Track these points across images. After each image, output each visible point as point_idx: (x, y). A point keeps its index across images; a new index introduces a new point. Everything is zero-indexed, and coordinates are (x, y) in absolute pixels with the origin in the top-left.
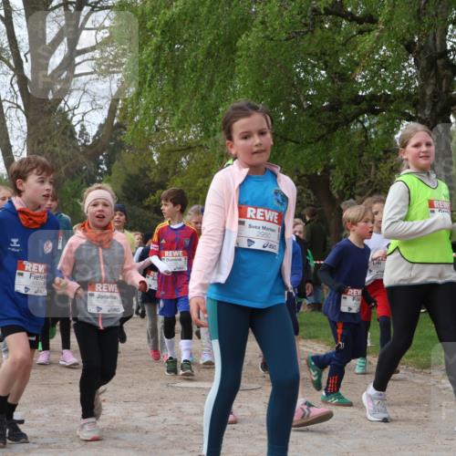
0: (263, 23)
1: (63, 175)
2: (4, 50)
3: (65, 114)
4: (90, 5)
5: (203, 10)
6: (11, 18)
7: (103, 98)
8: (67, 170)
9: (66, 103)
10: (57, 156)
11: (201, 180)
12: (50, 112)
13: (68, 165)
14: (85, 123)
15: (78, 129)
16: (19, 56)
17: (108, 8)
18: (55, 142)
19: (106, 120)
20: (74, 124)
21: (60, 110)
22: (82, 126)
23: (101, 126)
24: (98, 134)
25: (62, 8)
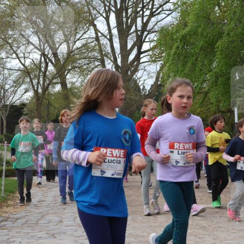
0: (228, 34)
1: (135, 109)
2: (109, 53)
3: (136, 81)
4: (148, 31)
5: (200, 30)
6: (112, 39)
7: (153, 73)
8: (137, 106)
9: (136, 76)
10: (132, 100)
11: (199, 109)
12: (129, 80)
13: (137, 104)
14: (145, 85)
15: (141, 87)
16: (115, 56)
17: (155, 32)
18: (131, 93)
19: (154, 83)
20: (140, 85)
21: (134, 79)
22: (144, 86)
23: (152, 85)
24: (151, 89)
25: (135, 33)
